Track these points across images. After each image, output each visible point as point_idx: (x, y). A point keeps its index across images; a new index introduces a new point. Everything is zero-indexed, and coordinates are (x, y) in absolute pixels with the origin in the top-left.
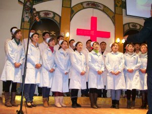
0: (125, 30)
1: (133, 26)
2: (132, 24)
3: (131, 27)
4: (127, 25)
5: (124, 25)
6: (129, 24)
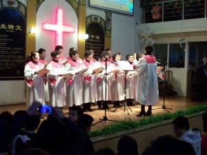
0: (88, 24)
1: (95, 19)
2: (94, 17)
3: (93, 20)
4: (90, 18)
5: (87, 18)
6: (91, 16)
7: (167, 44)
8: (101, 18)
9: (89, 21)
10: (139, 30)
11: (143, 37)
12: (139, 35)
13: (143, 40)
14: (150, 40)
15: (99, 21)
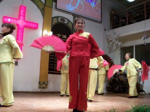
0: (54, 23)
1: (61, 20)
2: (60, 18)
3: (59, 21)
4: (56, 18)
5: (53, 18)
6: (57, 17)
7: (133, 46)
8: (68, 20)
9: (55, 21)
10: (107, 36)
11: (111, 41)
12: (108, 40)
13: (111, 43)
14: (117, 42)
15: (66, 22)
